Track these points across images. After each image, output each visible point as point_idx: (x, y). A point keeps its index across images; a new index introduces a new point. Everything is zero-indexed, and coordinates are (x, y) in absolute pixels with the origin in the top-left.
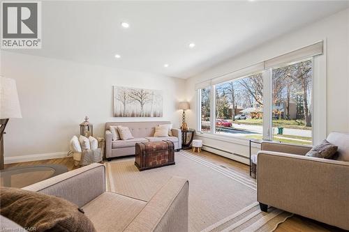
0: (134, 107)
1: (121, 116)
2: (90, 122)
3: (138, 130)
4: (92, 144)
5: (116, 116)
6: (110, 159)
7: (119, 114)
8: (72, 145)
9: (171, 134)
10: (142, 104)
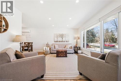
0: (60, 39)
1: (56, 42)
2: (49, 43)
3: (61, 46)
4: (48, 49)
5: (55, 42)
6: (52, 53)
7: (56, 41)
8: (44, 49)
9: (71, 48)
10: (62, 38)
